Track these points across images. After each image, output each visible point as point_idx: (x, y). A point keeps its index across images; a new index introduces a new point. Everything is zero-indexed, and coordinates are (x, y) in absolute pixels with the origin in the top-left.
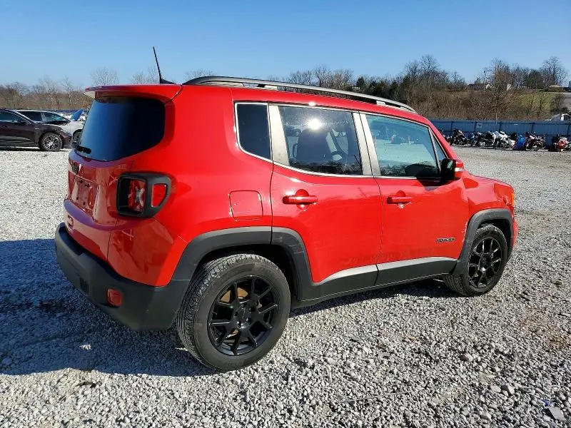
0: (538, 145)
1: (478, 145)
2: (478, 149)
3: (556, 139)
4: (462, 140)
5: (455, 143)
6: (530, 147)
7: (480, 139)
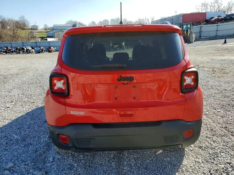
0: (44, 51)
1: (19, 53)
2: (20, 54)
3: (50, 48)
4: (11, 51)
5: (8, 53)
6: (42, 52)
7: (19, 50)
